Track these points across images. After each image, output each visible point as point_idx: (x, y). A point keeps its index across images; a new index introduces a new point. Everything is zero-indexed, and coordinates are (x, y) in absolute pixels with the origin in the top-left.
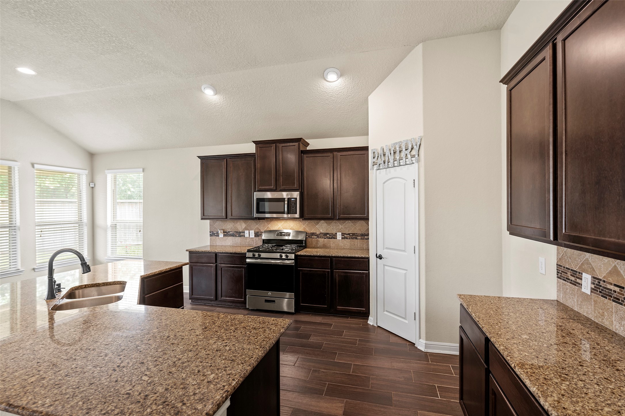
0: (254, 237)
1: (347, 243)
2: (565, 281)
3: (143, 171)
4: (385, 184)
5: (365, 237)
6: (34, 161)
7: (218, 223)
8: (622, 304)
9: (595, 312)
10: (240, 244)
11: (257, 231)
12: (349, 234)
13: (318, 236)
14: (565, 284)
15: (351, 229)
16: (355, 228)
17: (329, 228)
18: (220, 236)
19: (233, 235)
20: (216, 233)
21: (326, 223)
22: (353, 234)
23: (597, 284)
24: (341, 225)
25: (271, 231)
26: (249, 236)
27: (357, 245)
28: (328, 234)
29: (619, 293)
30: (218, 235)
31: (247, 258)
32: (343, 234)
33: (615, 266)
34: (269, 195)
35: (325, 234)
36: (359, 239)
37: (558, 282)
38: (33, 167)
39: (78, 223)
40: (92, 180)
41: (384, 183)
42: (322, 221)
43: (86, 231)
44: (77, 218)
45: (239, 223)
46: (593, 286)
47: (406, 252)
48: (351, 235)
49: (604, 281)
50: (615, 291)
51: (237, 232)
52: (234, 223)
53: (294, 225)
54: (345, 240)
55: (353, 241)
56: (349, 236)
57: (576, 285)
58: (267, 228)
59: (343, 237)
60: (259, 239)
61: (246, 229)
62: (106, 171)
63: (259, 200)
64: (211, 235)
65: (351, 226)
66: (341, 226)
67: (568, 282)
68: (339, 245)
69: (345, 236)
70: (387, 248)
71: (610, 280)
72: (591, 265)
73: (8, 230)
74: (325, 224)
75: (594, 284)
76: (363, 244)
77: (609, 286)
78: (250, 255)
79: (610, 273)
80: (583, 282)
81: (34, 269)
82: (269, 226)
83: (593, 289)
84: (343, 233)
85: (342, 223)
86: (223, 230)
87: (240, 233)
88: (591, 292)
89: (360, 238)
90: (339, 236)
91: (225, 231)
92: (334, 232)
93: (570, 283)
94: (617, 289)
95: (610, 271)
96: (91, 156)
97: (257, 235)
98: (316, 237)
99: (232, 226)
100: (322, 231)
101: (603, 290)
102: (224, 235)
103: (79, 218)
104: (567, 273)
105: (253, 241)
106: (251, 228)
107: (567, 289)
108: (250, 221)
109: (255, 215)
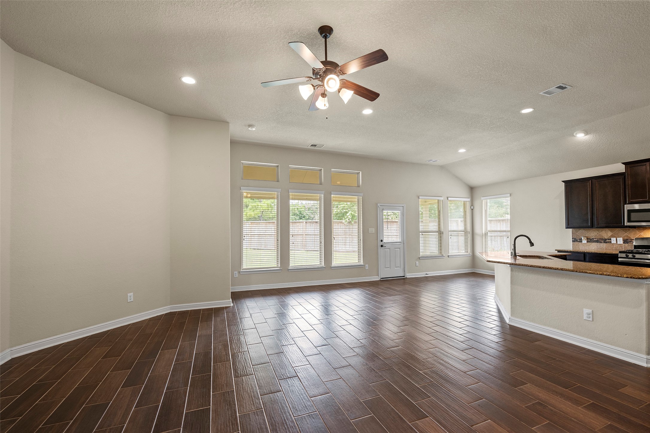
0: (622, 243)
3: (510, 195)
6: (448, 196)
7: (581, 232)
10: (606, 249)
11: (626, 238)
18: (583, 242)
19: (597, 241)
20: (579, 239)
25: (643, 239)
26: (617, 242)
30: (581, 241)
31: (619, 257)
34: (637, 207)
38: (448, 199)
39: (465, 231)
40: (472, 205)
43: (470, 236)
44: (464, 229)
45: (604, 232)
51: (602, 239)
52: (598, 231)
58: (639, 235)
60: (629, 245)
61: (613, 236)
62: (482, 198)
63: (630, 211)
64: (573, 241)
73: (438, 233)
78: (624, 255)
81: (448, 256)
82: (642, 234)
86: (587, 237)
87: (606, 240)
91: (589, 238)
96: (472, 189)
97: (625, 241)
99: (596, 234)
102: (587, 242)
103: (465, 229)
105: (621, 247)
106: (619, 236)
108: (618, 229)
109: (627, 224)
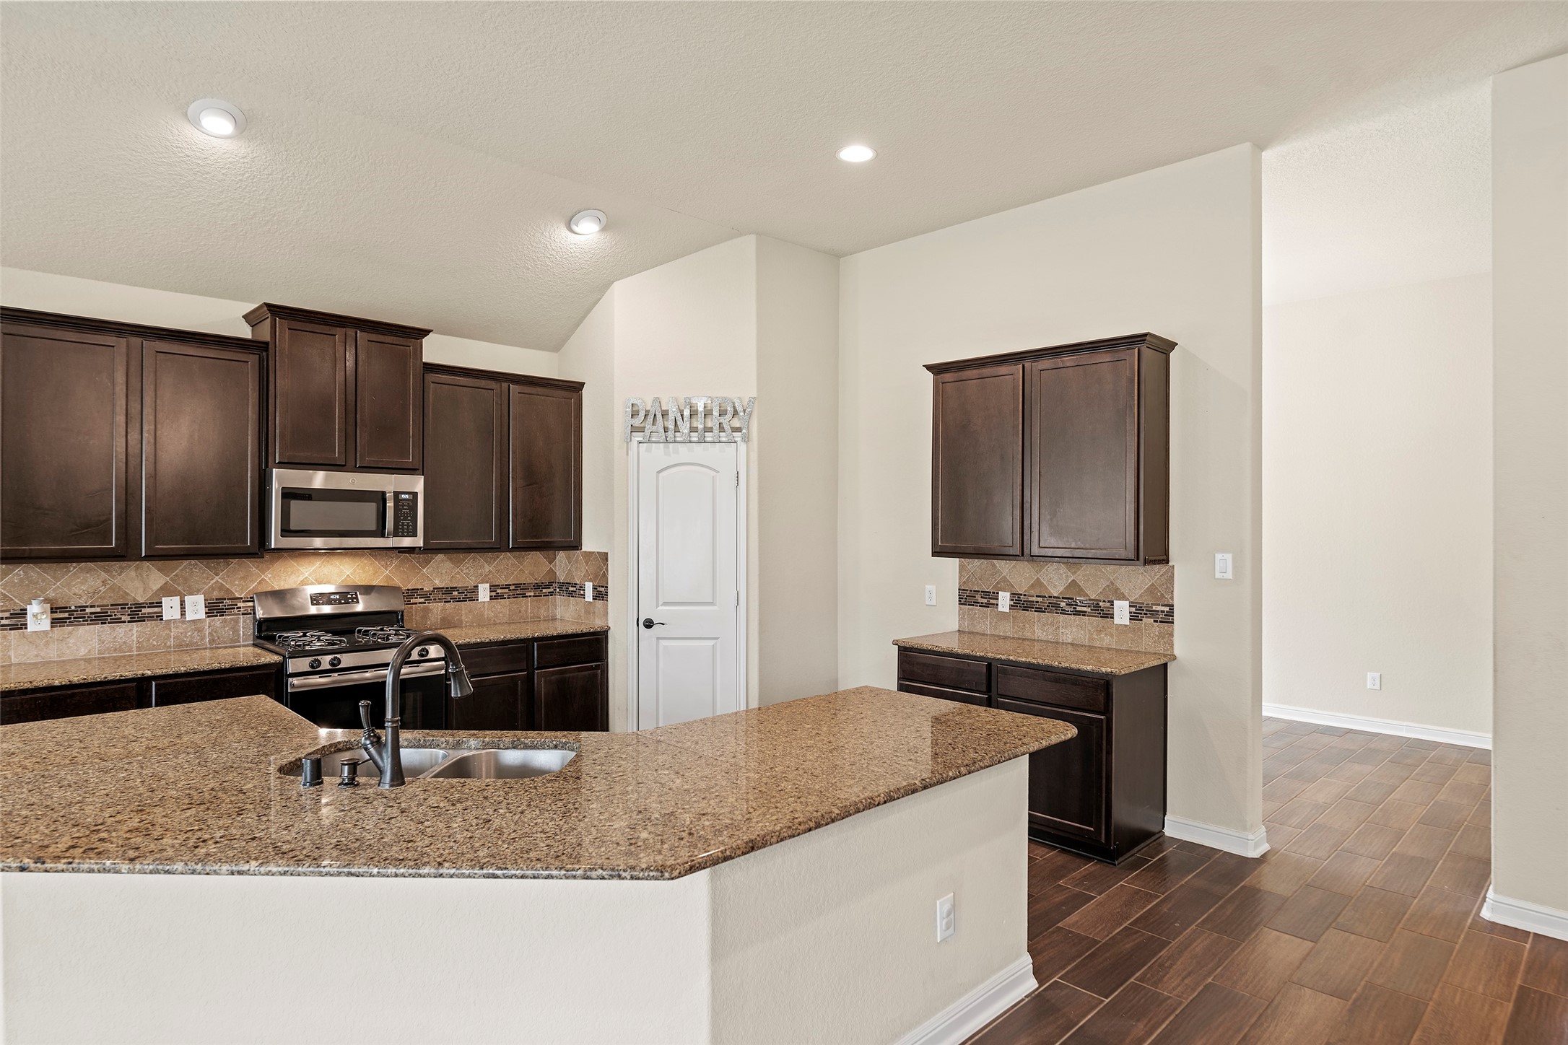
0: (203, 616)
1: (504, 606)
2: (973, 605)
4: (661, 474)
5: (544, 590)
8: (1045, 612)
9: (1014, 628)
10: (139, 649)
11: (216, 594)
12: (507, 586)
13: (427, 597)
14: (972, 610)
15: (513, 573)
16: (521, 570)
17: (458, 573)
18: (32, 626)
19: (100, 619)
20: (7, 615)
21: (451, 559)
22: (517, 586)
23: (1016, 600)
24: (489, 563)
26: (183, 614)
27: (526, 612)
28: (454, 589)
29: (1041, 602)
30: (19, 621)
31: (292, 675)
32: (493, 588)
33: (1038, 578)
35: (449, 590)
36: (530, 596)
37: (960, 609)
41: (659, 472)
42: (440, 557)
45: (133, 574)
46: (1012, 603)
47: (715, 605)
48: (512, 587)
49: (1025, 595)
50: (1037, 602)
51: (123, 606)
52: (107, 571)
53: (355, 570)
54: (497, 603)
55: (517, 604)
56: (507, 590)
57: (988, 607)
59: (494, 594)
60: (225, 621)
61: (167, 591)
63: (289, 495)
65: (512, 565)
66: (487, 568)
67: (977, 606)
68: (483, 615)
69: (499, 591)
70: (666, 604)
71: (1032, 592)
72: (1009, 581)
74: (448, 565)
75: (1012, 600)
76: (539, 608)
77: (1030, 599)
78: (305, 664)
79: (1032, 586)
80: (1000, 602)
82: (268, 576)
83: (1012, 606)
84: (494, 584)
85: (491, 558)
86: (50, 601)
87: (139, 606)
88: (1010, 609)
89: (532, 594)
90: (484, 593)
91: (60, 604)
92: (471, 584)
93: (980, 606)
94: (1040, 599)
95: (1033, 584)
98: (422, 600)
99: (99, 582)
100: (438, 583)
101: (1023, 604)
102: (54, 622)
104: (975, 597)
105: (200, 630)
106: (189, 587)
107: (975, 614)
108: (186, 563)
